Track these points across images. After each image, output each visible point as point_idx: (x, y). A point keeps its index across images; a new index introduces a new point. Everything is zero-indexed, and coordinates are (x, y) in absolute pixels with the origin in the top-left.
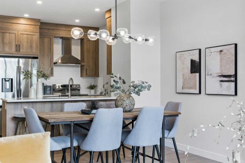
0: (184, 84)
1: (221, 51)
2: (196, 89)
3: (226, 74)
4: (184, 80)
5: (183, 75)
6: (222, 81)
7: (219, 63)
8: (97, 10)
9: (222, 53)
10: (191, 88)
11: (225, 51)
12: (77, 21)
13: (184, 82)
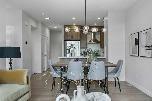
0: (132, 51)
1: (146, 33)
2: (136, 53)
3: (148, 46)
4: (133, 49)
5: (132, 46)
6: (146, 49)
7: (145, 39)
8: (99, 18)
9: (147, 34)
10: (135, 53)
11: (148, 33)
12: (95, 24)
13: (132, 50)
